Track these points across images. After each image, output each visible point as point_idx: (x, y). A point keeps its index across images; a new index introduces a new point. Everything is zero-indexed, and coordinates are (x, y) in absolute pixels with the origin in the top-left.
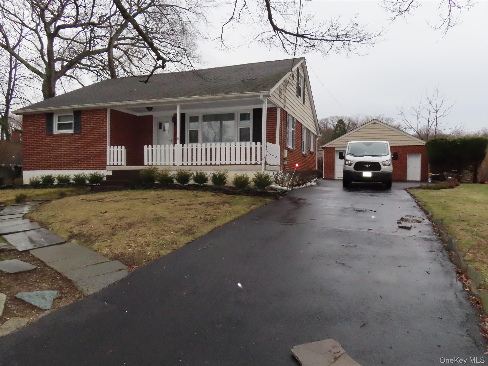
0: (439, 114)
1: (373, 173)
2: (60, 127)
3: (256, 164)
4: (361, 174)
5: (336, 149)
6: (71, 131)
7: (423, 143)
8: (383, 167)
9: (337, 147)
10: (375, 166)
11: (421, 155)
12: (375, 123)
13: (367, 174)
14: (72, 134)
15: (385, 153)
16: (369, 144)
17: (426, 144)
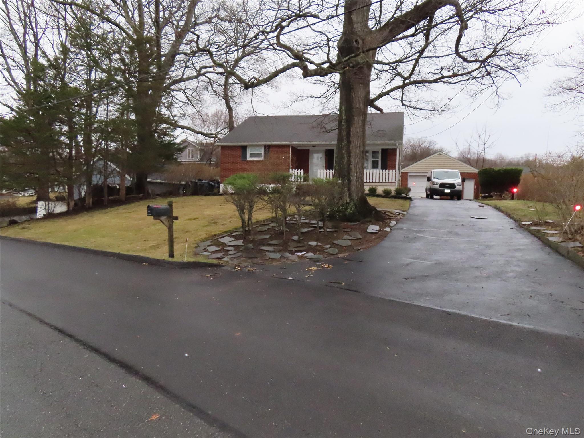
0: (487, 145)
1: (451, 190)
2: (251, 155)
3: (392, 182)
4: (444, 190)
5: (409, 174)
6: (262, 158)
7: (476, 171)
8: (457, 186)
9: (411, 172)
10: (452, 186)
11: (474, 180)
12: (440, 154)
13: (447, 191)
14: (263, 160)
15: (457, 177)
16: (447, 172)
17: (479, 172)
